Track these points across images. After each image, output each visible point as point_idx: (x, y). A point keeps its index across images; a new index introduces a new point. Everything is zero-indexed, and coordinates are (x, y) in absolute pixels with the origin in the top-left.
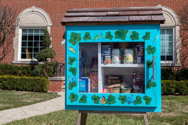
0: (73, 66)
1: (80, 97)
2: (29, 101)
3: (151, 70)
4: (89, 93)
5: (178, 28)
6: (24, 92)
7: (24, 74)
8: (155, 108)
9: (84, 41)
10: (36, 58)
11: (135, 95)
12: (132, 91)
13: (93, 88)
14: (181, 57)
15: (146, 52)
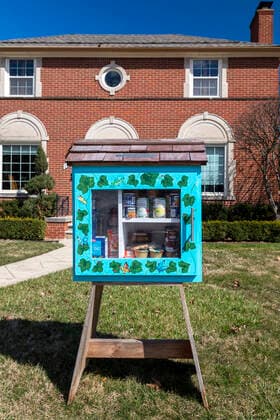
0: (83, 222)
1: (94, 264)
2: (16, 256)
3: (188, 226)
4: (107, 258)
5: (231, 146)
6: (8, 241)
7: (8, 213)
8: (194, 277)
9: (99, 188)
10: (26, 189)
11: (168, 260)
12: (164, 255)
13: (112, 250)
14: (235, 186)
15: (182, 203)
